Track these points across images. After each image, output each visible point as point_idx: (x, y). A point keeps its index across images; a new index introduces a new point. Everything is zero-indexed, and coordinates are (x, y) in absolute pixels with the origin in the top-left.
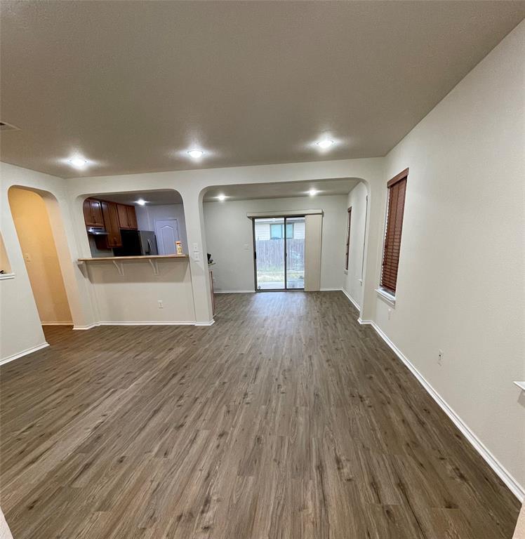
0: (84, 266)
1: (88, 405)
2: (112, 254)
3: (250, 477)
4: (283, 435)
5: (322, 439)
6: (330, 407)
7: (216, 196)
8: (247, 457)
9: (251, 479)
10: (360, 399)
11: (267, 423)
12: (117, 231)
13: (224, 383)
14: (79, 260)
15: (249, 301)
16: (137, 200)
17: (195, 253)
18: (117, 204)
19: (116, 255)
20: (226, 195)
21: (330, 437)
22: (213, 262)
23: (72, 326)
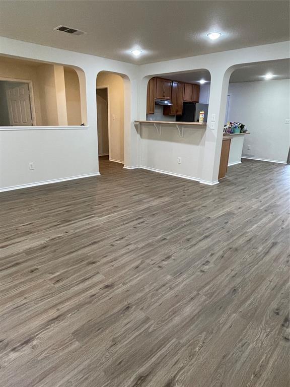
0: (139, 126)
1: (69, 221)
2: (175, 119)
3: (77, 342)
4: (150, 318)
5: (182, 346)
6: (234, 312)
7: (264, 75)
8: (99, 320)
9: (77, 344)
10: (282, 322)
11: (152, 297)
12: (181, 103)
13: (165, 239)
14: (135, 122)
15: (271, 170)
16: (199, 80)
17: (212, 122)
18: (185, 83)
19: (177, 121)
20: (274, 74)
21: (194, 348)
22: (247, 132)
23: (123, 165)
